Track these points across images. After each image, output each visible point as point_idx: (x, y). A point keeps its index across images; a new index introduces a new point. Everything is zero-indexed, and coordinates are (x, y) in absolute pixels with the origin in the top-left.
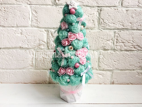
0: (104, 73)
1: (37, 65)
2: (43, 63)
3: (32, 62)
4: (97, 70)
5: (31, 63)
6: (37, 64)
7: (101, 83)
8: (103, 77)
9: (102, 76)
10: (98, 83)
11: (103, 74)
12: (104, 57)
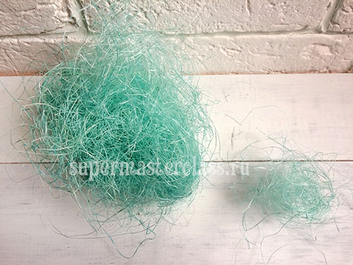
0: (340, 41)
1: (90, 21)
3: (69, 11)
4: (320, 32)
5: (66, 14)
6: (87, 18)
8: (330, 54)
9: (331, 49)
10: (309, 69)
11: (337, 44)
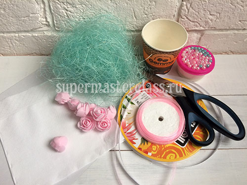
1: (56, 24)
3: (46, 18)
12: (191, 5)
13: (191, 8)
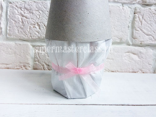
2: (21, 28)
4: (129, 45)
7: (136, 71)
12: (143, 18)
13: (143, 21)
